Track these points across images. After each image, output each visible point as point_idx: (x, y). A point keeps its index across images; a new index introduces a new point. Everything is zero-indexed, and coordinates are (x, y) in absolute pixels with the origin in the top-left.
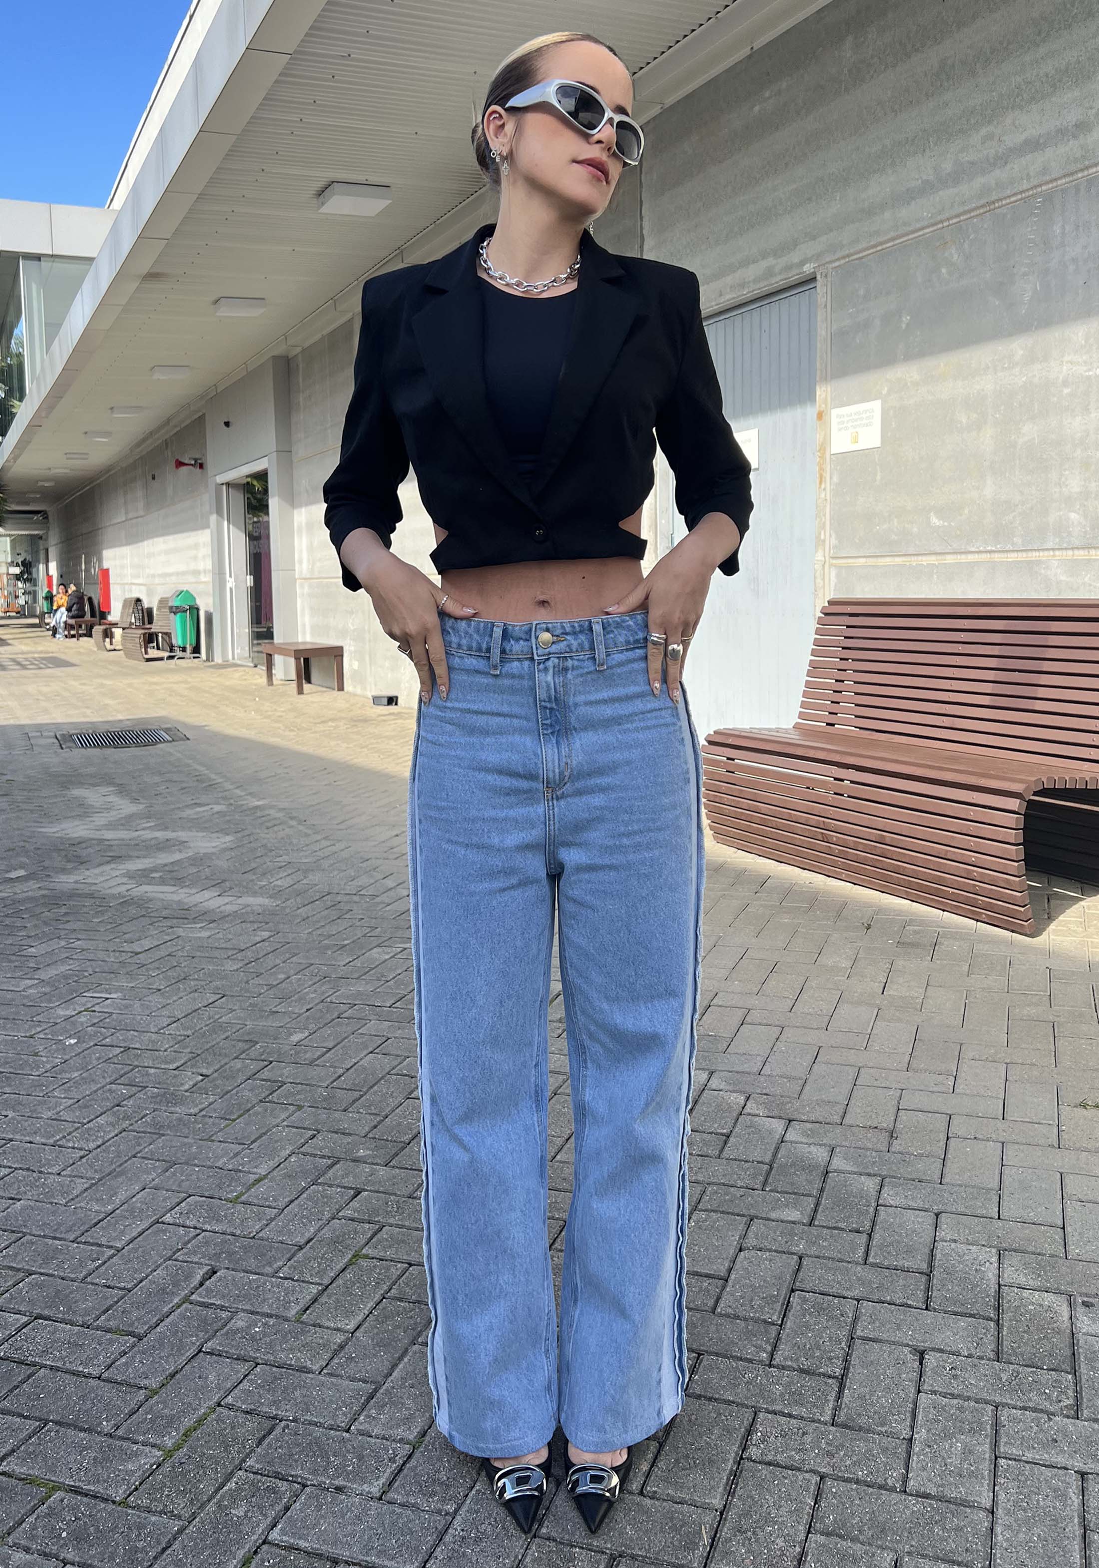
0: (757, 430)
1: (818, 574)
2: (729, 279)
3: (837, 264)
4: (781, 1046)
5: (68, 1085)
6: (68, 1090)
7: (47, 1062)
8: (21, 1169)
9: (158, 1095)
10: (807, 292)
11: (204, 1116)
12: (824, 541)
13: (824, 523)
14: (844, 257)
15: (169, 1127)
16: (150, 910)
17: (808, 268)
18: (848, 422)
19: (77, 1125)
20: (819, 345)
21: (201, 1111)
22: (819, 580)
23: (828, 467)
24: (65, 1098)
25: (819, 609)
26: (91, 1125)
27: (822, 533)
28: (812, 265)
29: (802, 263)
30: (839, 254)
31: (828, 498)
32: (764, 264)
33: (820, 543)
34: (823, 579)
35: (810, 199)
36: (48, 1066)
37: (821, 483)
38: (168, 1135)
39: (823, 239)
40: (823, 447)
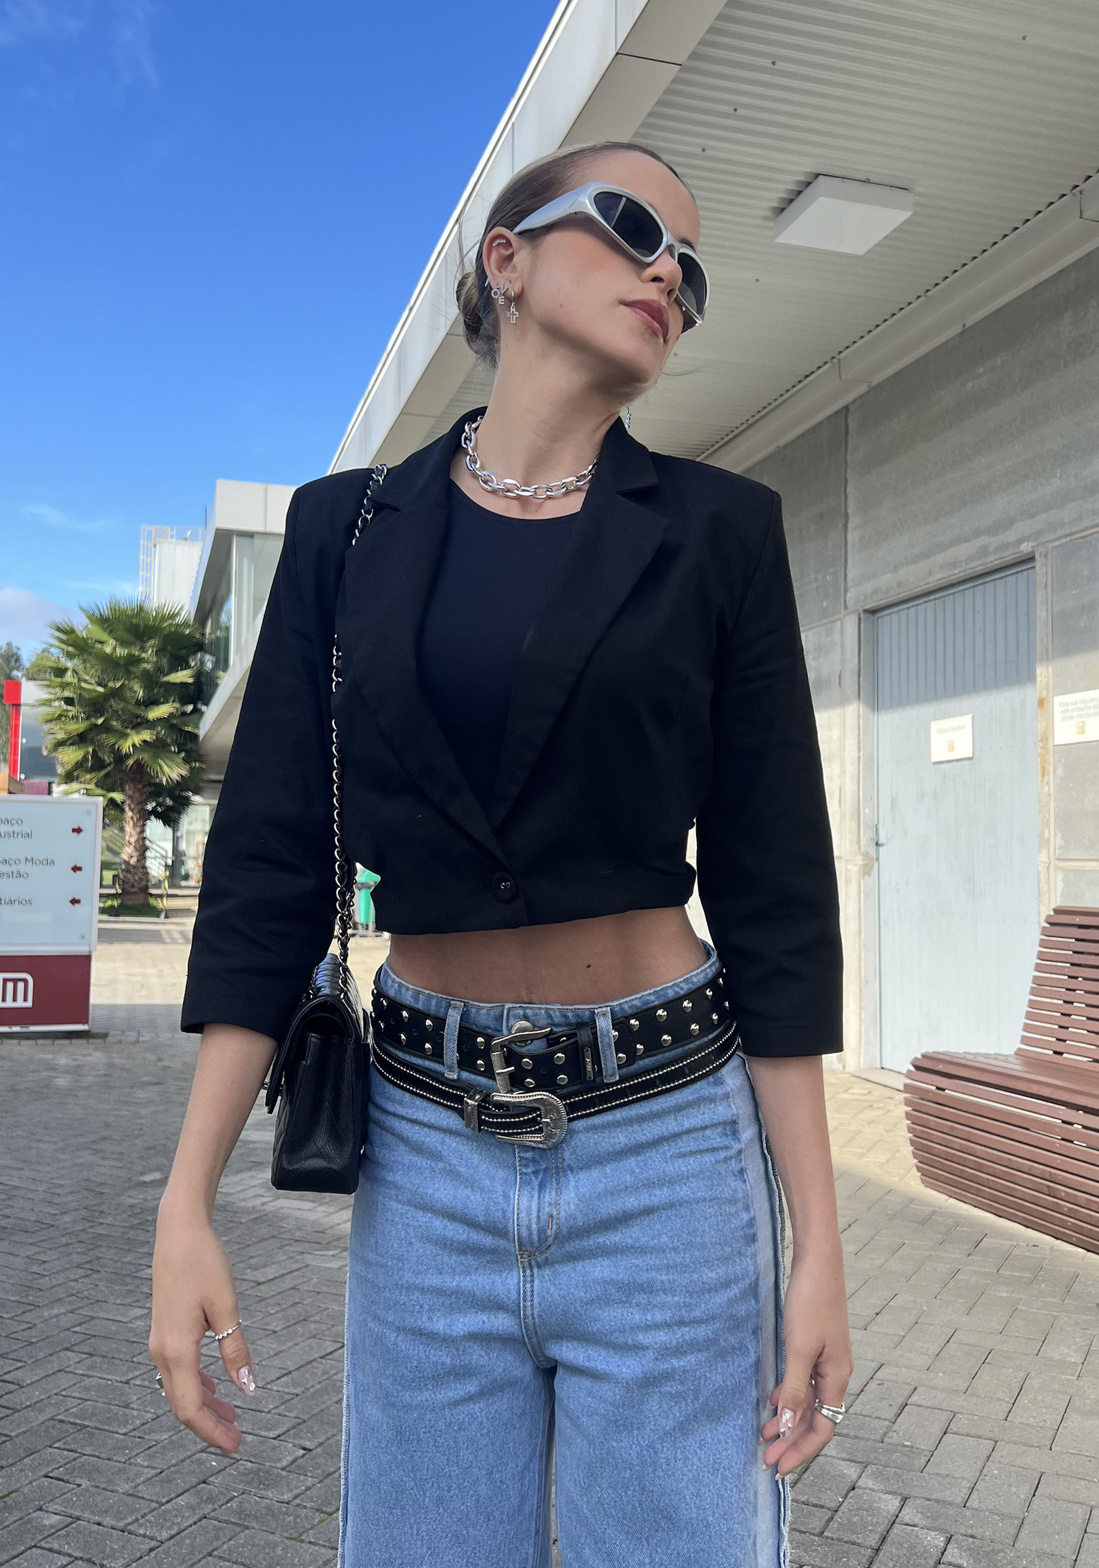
0: (970, 716)
1: (1042, 876)
2: (940, 558)
3: (1058, 543)
4: (993, 1469)
5: (154, 1449)
6: (151, 1457)
7: (138, 1417)
8: (81, 1559)
9: (251, 1472)
10: (1025, 573)
11: (298, 1505)
12: (1049, 840)
13: (1048, 820)
14: (1066, 536)
15: (256, 1517)
16: (282, 1230)
17: (1026, 548)
18: (1073, 711)
19: (154, 1505)
20: (1038, 628)
21: (296, 1497)
22: (1043, 884)
23: (1051, 759)
24: (148, 1467)
25: (1043, 917)
26: (169, 1506)
27: (1046, 831)
28: (1031, 544)
29: (1020, 541)
30: (1059, 533)
31: (1052, 792)
32: (979, 542)
33: (1043, 842)
34: (1048, 883)
35: (1026, 477)
36: (138, 1422)
37: (1043, 776)
38: (253, 1528)
39: (1043, 517)
40: (1046, 737)
